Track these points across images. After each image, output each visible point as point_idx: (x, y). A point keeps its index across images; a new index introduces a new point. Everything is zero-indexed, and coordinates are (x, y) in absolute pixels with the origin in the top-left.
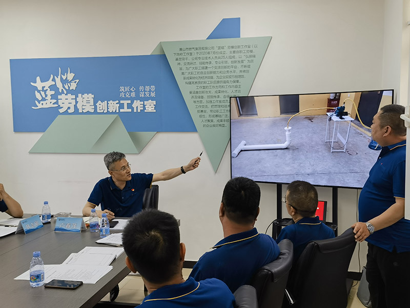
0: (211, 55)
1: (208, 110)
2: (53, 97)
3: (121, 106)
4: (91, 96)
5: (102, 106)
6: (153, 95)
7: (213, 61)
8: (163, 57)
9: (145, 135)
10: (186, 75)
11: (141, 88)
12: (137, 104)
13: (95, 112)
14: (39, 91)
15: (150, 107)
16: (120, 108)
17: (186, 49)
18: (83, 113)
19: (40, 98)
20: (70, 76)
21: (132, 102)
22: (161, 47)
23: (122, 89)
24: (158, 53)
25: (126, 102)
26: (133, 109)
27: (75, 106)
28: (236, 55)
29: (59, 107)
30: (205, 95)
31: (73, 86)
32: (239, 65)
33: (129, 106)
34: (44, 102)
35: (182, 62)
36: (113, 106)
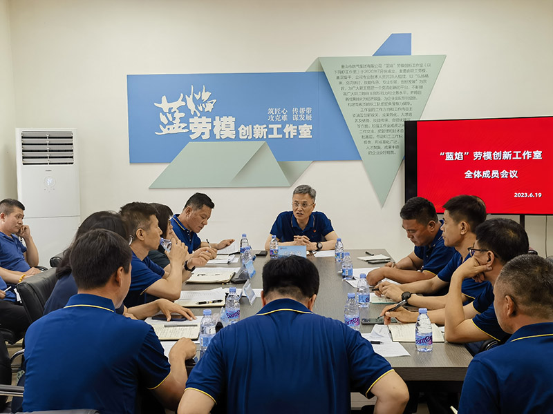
0: (378, 74)
1: (374, 135)
2: (182, 120)
3: (270, 131)
4: (231, 119)
5: (244, 130)
6: (309, 118)
7: (381, 80)
8: (322, 75)
9: (298, 164)
10: (349, 96)
11: (295, 110)
12: (290, 129)
13: (237, 138)
14: (165, 114)
15: (306, 132)
16: (268, 133)
17: (347, 67)
18: (221, 139)
19: (166, 122)
20: (206, 95)
21: (284, 127)
22: (319, 62)
23: (271, 111)
24: (315, 70)
25: (275, 127)
26: (284, 135)
27: (211, 131)
28: (407, 75)
29: (191, 132)
30: (371, 118)
31: (209, 107)
32: (410, 86)
33: (280, 131)
34: (171, 127)
35: (344, 81)
36: (260, 131)
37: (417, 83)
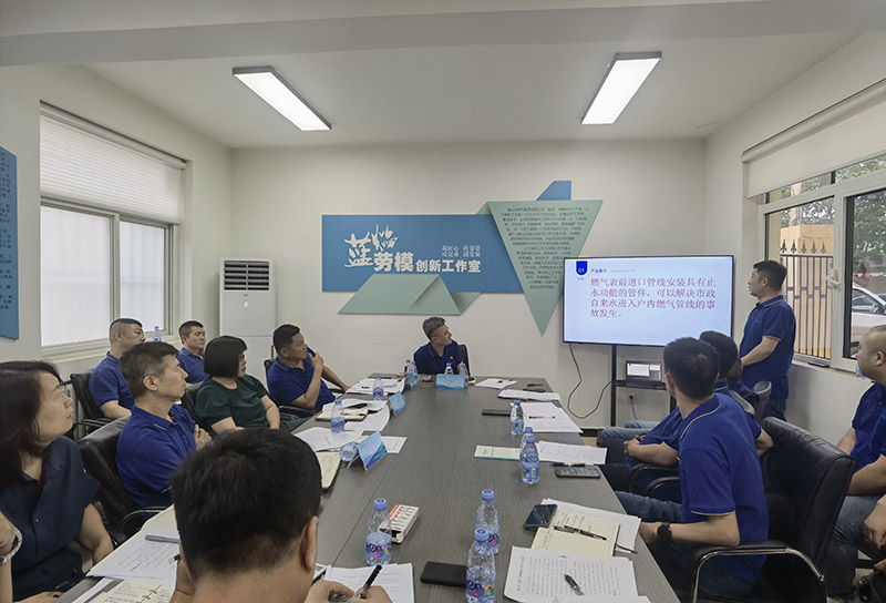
0: (540, 216)
1: (536, 271)
2: (368, 255)
3: (444, 266)
4: (410, 255)
5: (421, 265)
6: (478, 255)
7: (543, 223)
8: (490, 217)
9: (467, 295)
10: (514, 236)
11: (465, 248)
12: (461, 264)
13: (415, 271)
14: (353, 249)
15: (475, 266)
16: (441, 268)
17: (513, 210)
18: (400, 272)
19: (354, 256)
20: (389, 234)
21: (455, 262)
22: (487, 206)
23: (444, 248)
24: (484, 213)
25: (448, 262)
26: (456, 269)
27: (393, 265)
28: (567, 217)
29: (375, 266)
30: (533, 257)
31: (391, 244)
32: (570, 227)
33: (452, 266)
34: (358, 261)
35: (510, 223)
36: (435, 265)
37: (576, 225)
